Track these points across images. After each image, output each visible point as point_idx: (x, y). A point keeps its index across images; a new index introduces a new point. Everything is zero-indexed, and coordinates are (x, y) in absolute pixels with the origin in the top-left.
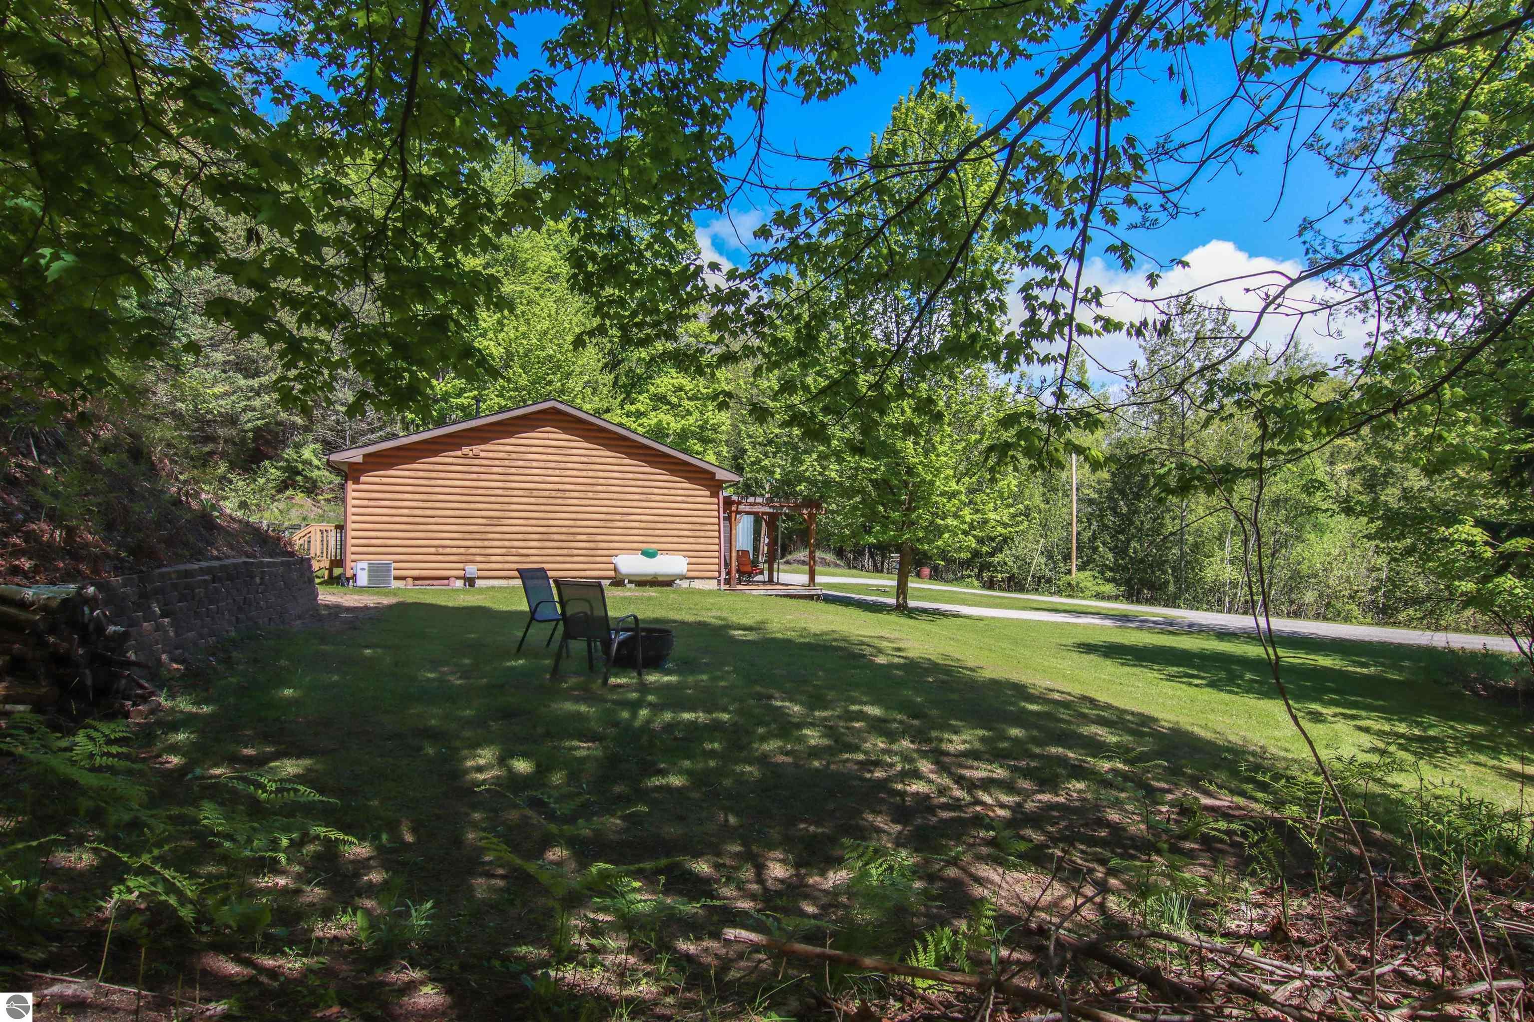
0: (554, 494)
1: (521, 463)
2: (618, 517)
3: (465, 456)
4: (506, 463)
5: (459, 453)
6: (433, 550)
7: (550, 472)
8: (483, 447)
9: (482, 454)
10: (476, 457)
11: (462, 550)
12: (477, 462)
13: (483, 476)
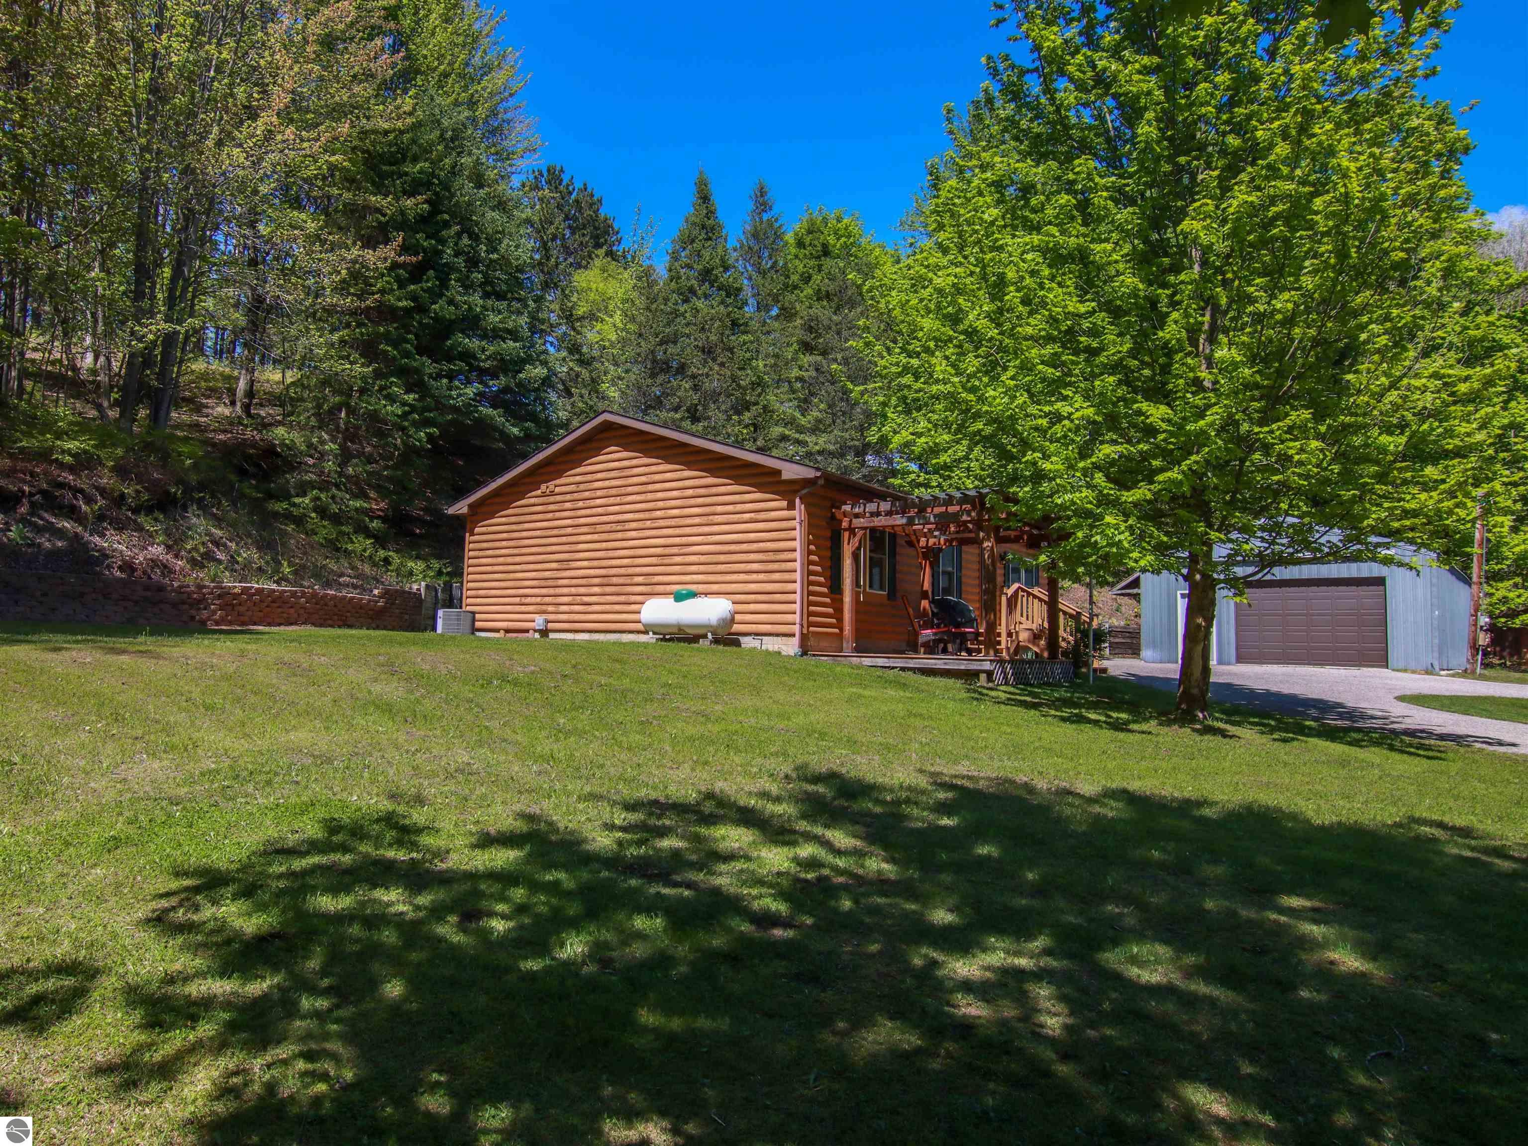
0: (614, 527)
1: (587, 494)
2: (675, 550)
3: (544, 495)
4: (576, 496)
5: (539, 492)
6: (517, 600)
7: (612, 500)
8: (558, 482)
9: (557, 490)
10: (552, 493)
11: (538, 600)
12: (552, 499)
13: (558, 515)
